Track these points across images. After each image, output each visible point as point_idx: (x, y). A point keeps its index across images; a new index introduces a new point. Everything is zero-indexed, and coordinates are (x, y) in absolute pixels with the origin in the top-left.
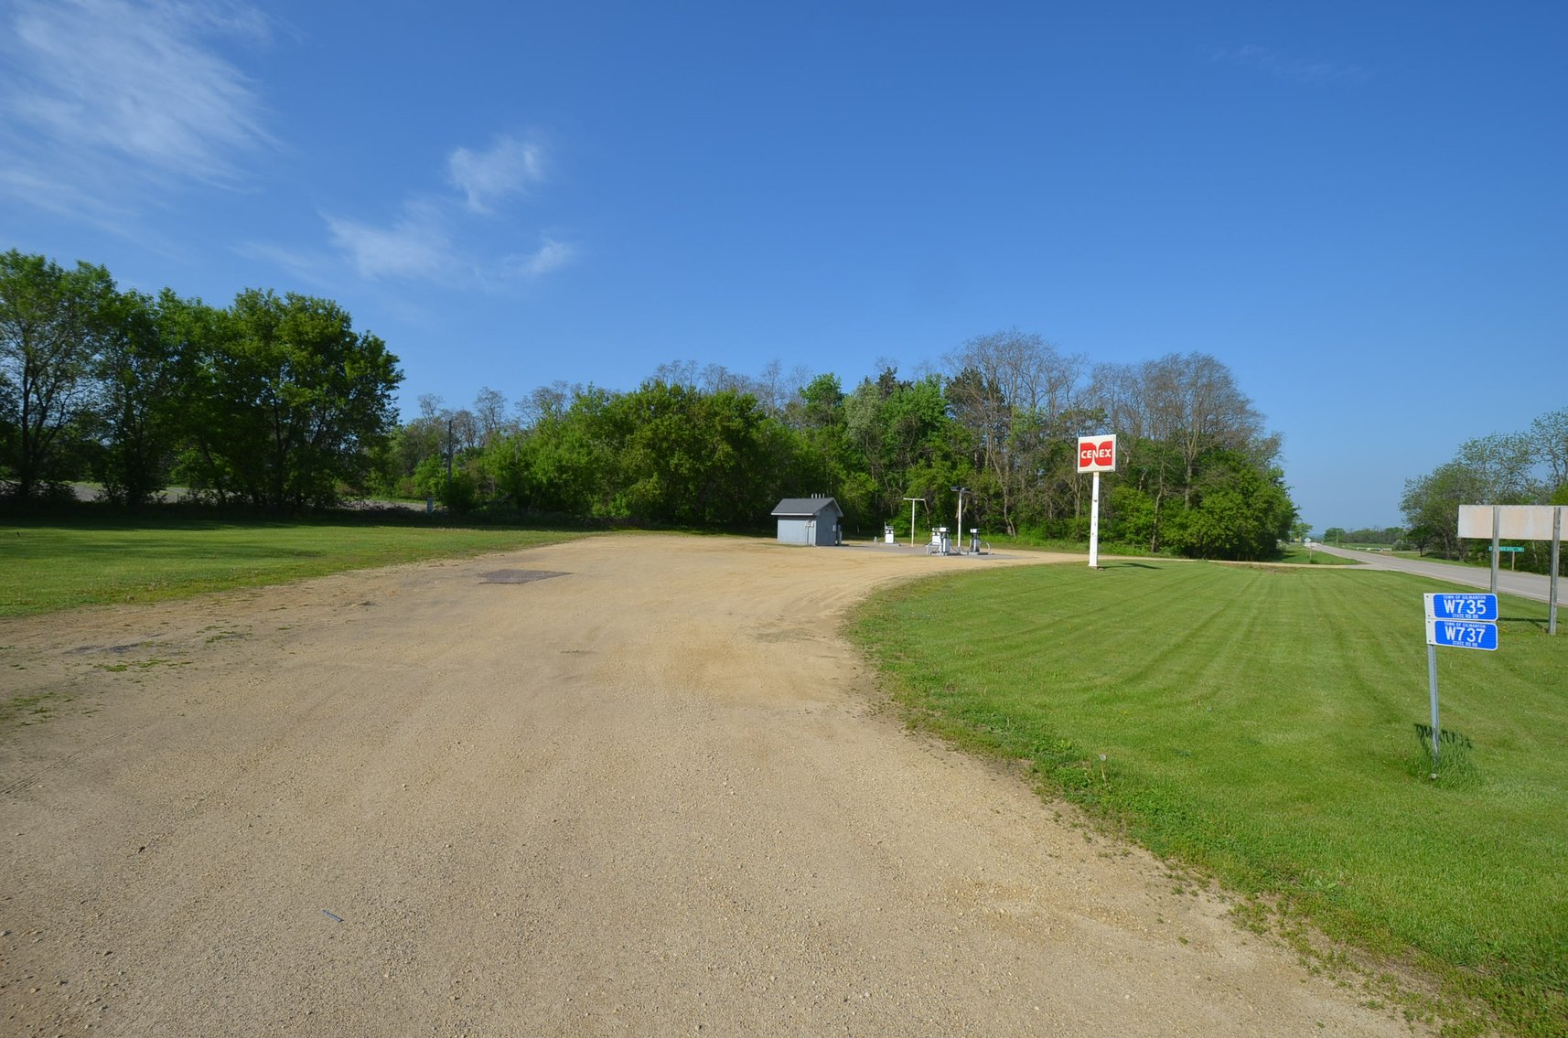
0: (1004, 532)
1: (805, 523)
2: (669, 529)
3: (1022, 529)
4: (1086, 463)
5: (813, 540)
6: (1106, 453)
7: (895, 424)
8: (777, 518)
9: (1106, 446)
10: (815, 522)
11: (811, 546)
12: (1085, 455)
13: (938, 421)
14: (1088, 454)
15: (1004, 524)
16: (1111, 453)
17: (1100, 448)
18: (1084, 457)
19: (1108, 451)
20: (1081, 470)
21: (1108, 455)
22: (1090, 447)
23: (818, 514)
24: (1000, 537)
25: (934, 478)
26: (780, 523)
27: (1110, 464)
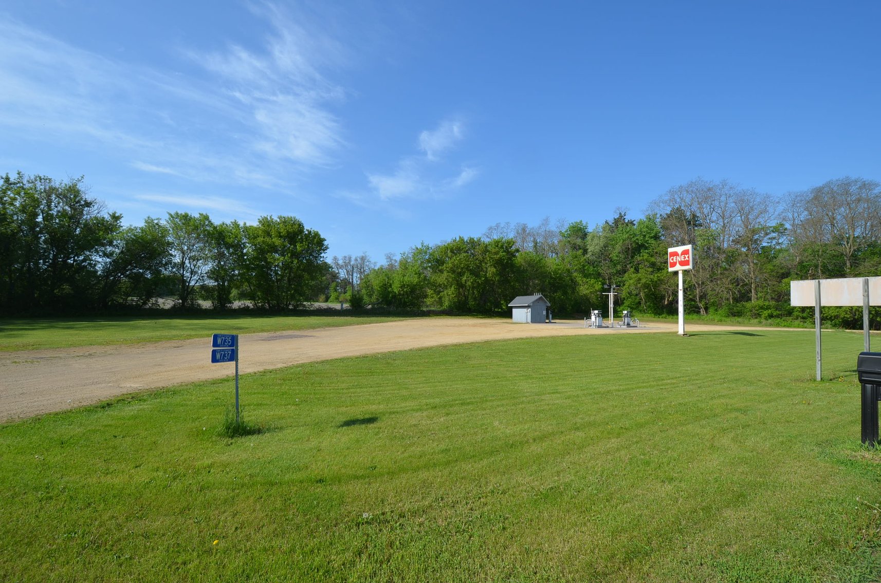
0: (698, 312)
1: (525, 310)
2: (464, 315)
3: (711, 310)
4: (673, 265)
5: (529, 320)
6: (685, 258)
7: (618, 248)
8: (512, 308)
9: (685, 252)
10: (530, 309)
11: (527, 323)
12: (672, 259)
13: (648, 243)
14: (674, 259)
15: (699, 308)
16: (688, 257)
17: (681, 255)
18: (672, 261)
19: (687, 256)
20: (671, 270)
21: (687, 259)
22: (675, 254)
23: (532, 305)
24: (695, 316)
25: (640, 279)
26: (514, 310)
27: (689, 265)
